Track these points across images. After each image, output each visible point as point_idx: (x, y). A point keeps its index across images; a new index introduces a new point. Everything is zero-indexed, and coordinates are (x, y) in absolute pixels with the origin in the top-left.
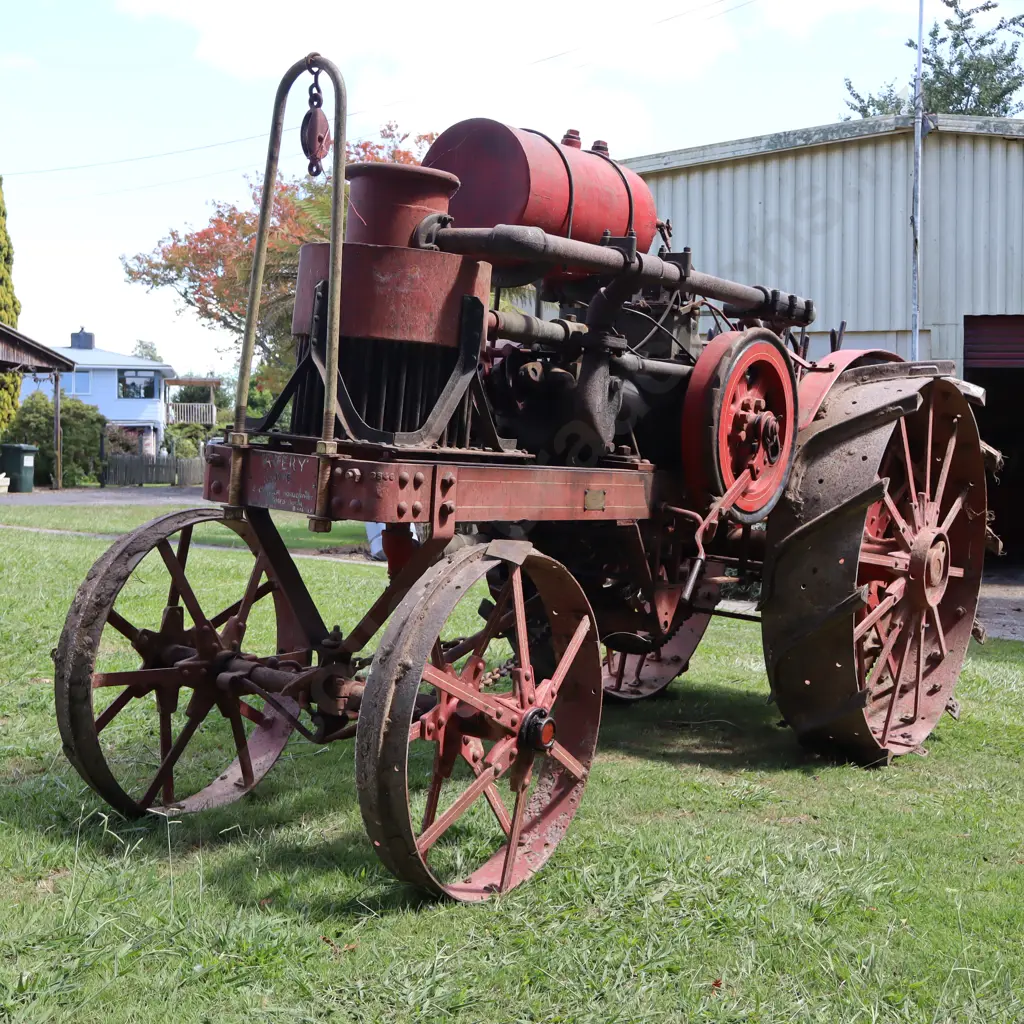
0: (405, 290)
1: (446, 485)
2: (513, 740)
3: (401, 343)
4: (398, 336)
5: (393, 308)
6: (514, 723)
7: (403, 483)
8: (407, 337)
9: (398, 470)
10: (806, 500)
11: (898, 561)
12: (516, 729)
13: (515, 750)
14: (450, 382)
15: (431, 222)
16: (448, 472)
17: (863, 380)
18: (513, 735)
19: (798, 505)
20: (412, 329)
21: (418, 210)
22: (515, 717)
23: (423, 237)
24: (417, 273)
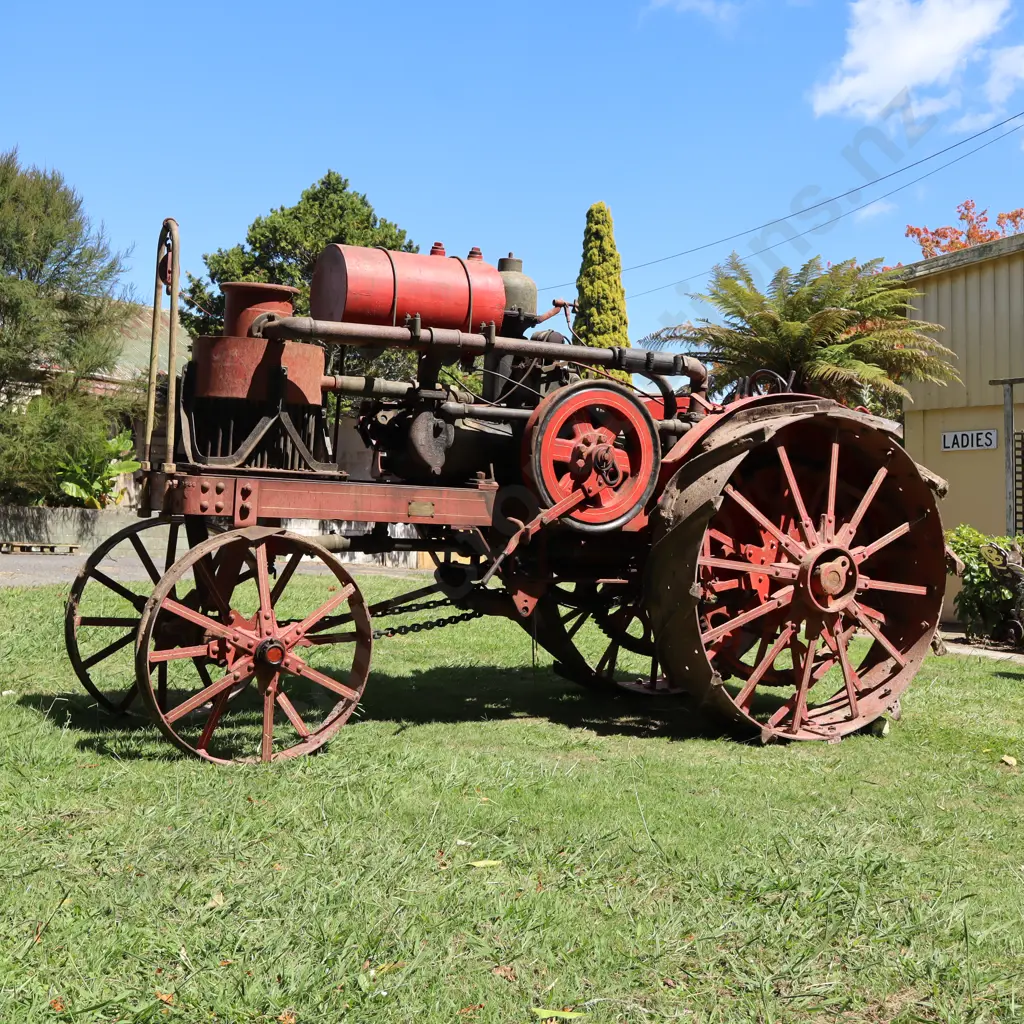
0: (228, 364)
1: (246, 493)
2: (251, 657)
3: (227, 399)
4: (224, 395)
5: (221, 376)
6: (250, 646)
7: (204, 490)
8: (230, 395)
9: (199, 481)
10: (675, 517)
11: (779, 570)
12: (252, 650)
13: (252, 665)
14: (260, 424)
15: (261, 319)
16: (250, 483)
17: (754, 419)
18: (250, 654)
19: (669, 521)
20: (233, 390)
21: (253, 311)
22: (252, 642)
23: (255, 329)
24: (235, 352)
